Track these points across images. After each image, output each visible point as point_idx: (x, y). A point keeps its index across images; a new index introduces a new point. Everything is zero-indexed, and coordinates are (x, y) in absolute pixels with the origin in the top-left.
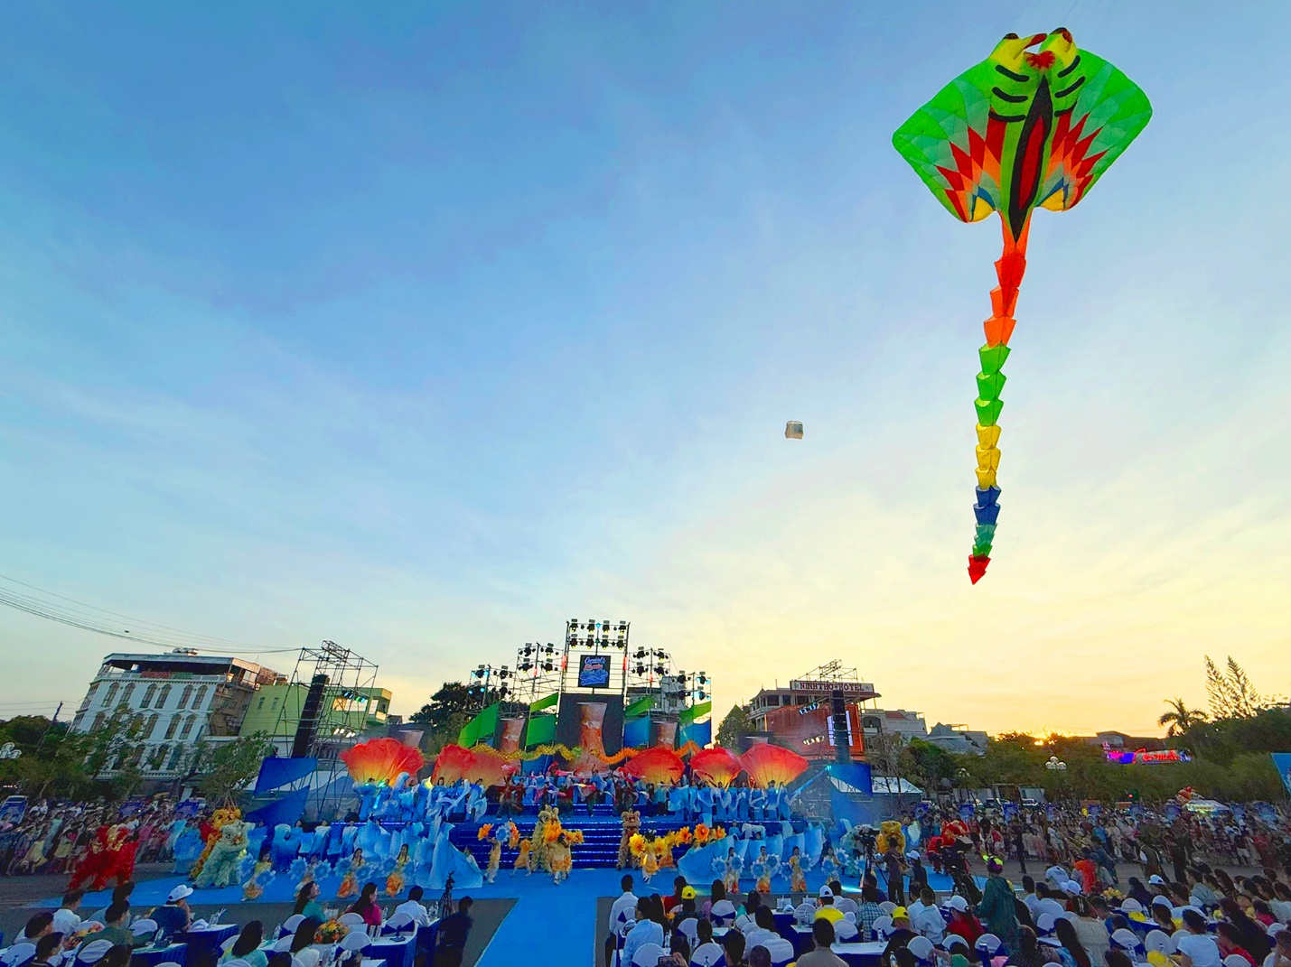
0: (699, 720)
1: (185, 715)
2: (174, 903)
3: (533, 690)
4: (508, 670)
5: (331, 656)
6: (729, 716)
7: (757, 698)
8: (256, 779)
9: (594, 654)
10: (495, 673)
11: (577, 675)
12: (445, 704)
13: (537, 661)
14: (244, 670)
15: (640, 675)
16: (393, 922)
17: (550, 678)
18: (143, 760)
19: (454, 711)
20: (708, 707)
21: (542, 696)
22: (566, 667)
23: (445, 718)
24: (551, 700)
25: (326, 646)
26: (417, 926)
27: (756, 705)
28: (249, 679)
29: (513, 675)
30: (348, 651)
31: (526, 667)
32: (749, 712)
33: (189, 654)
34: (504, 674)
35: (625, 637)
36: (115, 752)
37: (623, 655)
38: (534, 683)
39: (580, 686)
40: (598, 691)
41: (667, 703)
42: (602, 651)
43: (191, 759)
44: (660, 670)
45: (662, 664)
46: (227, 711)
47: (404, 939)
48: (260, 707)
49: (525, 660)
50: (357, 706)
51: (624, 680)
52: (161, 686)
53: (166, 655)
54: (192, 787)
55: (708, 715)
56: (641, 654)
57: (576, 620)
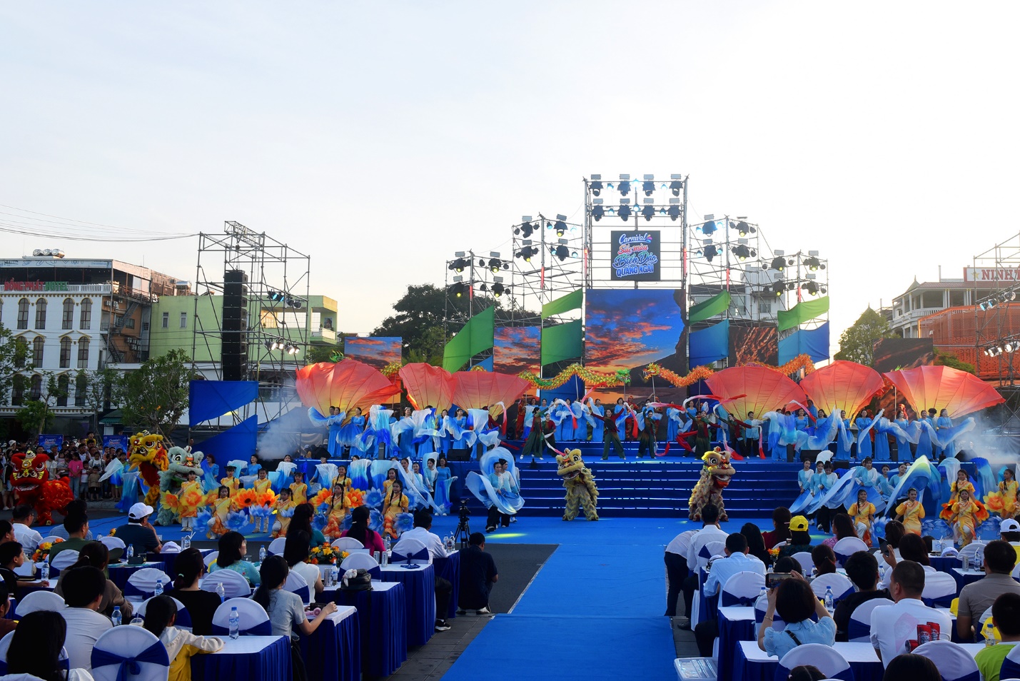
0: (809, 325)
1: (75, 337)
2: (137, 521)
3: (543, 287)
4: (501, 258)
5: (241, 244)
6: (858, 323)
7: (905, 296)
8: (186, 411)
9: (633, 229)
10: (482, 263)
11: (609, 264)
12: (415, 316)
13: (543, 243)
14: (131, 277)
15: (710, 260)
16: (400, 548)
17: (567, 268)
18: (45, 392)
19: (429, 324)
20: (824, 306)
21: (557, 296)
22: (590, 251)
23: (419, 334)
24: (572, 301)
25: (230, 230)
26: (431, 556)
27: (903, 307)
28: (141, 287)
29: (510, 265)
30: (263, 235)
31: (527, 253)
32: (891, 318)
33: (55, 257)
34: (495, 263)
35: (682, 201)
36: (8, 383)
37: (679, 230)
38: (543, 278)
39: (614, 277)
40: (643, 285)
41: (755, 306)
42: (644, 225)
43: (100, 390)
44: (742, 251)
45: (746, 241)
46: (125, 331)
47: (419, 567)
48: (165, 325)
49: (524, 243)
50: (294, 320)
51: (683, 267)
52: (33, 300)
53: (26, 260)
54: (113, 425)
55: (824, 317)
56: (709, 228)
57: (599, 176)
